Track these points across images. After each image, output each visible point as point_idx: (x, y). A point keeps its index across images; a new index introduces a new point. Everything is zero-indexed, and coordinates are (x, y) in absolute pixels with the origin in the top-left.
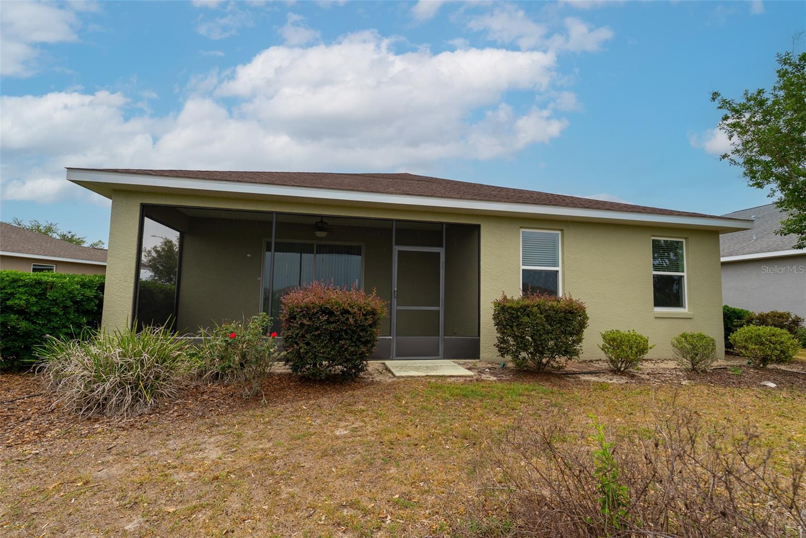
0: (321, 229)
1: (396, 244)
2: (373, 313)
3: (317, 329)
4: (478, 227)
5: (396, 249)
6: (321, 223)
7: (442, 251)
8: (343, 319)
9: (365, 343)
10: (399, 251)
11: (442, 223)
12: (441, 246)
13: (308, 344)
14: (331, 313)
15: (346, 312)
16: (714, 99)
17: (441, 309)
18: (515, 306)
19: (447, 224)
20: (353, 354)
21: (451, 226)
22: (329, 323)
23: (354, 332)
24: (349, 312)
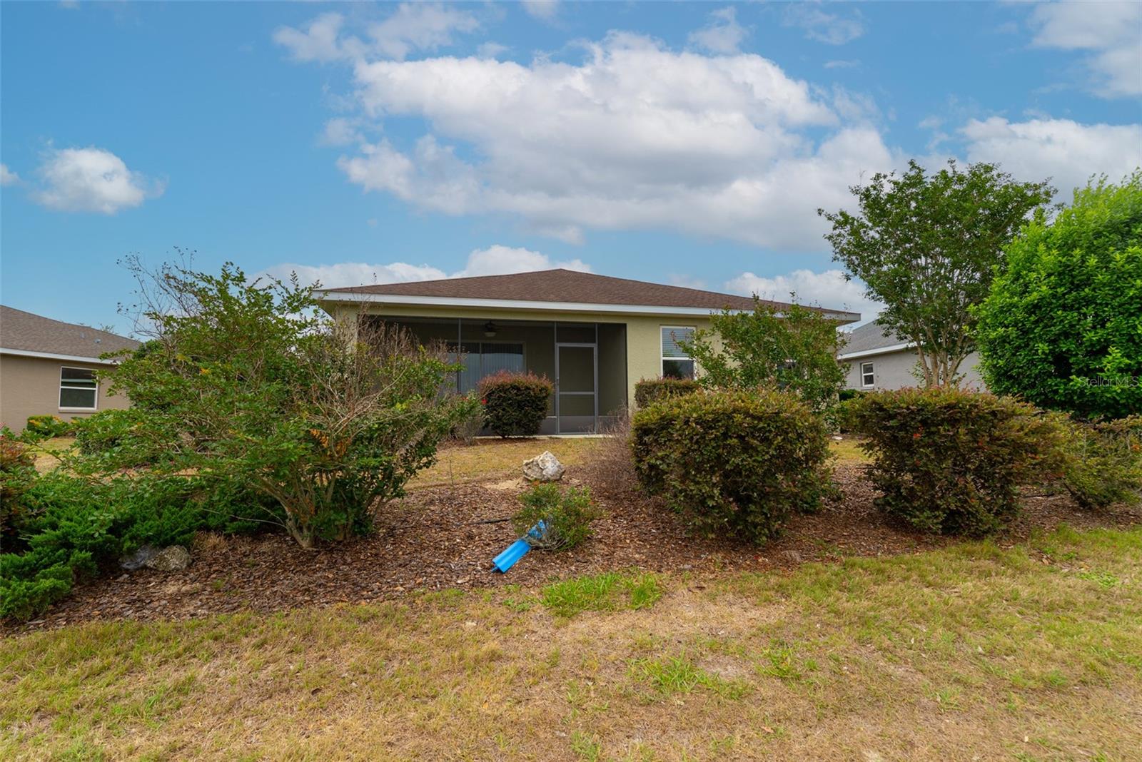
0: (490, 330)
1: (557, 342)
2: (546, 389)
3: (510, 399)
4: (625, 325)
5: (558, 345)
6: (490, 326)
7: (595, 346)
8: (526, 393)
9: (541, 410)
10: (560, 348)
11: (594, 323)
12: (595, 342)
13: (504, 410)
14: (518, 389)
15: (527, 388)
16: (820, 214)
17: (596, 393)
18: (648, 384)
19: (598, 324)
20: (533, 416)
21: (602, 325)
22: (517, 395)
23: (534, 401)
24: (529, 389)
